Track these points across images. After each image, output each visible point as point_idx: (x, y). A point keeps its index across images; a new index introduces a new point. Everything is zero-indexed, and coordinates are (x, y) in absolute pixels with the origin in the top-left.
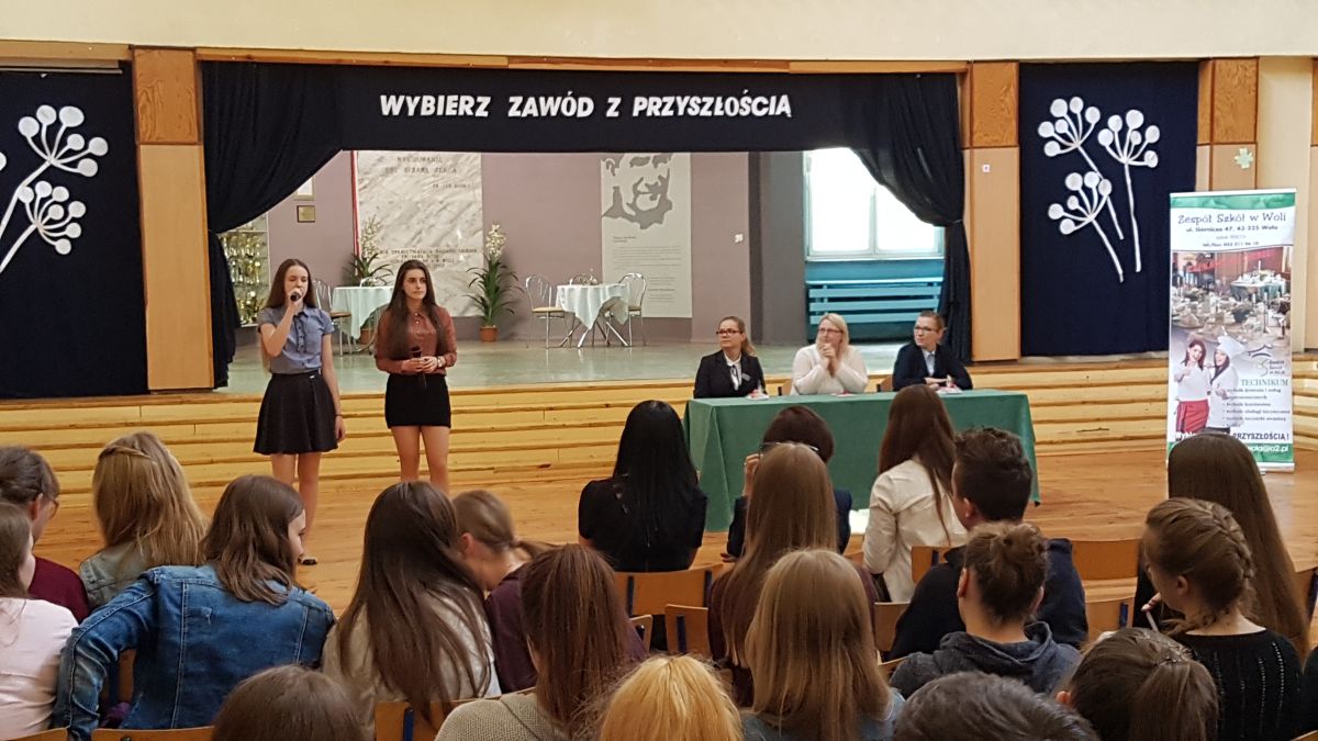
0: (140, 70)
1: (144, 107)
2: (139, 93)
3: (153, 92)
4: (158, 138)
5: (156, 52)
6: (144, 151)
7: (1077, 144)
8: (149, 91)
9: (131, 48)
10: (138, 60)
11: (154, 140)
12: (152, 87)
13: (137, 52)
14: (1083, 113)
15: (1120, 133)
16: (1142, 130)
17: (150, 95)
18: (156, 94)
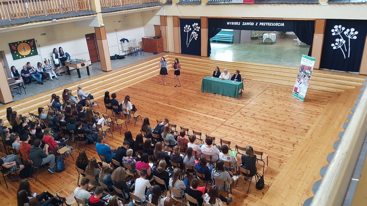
7: (339, 33)
14: (341, 28)
15: (349, 32)
16: (354, 32)
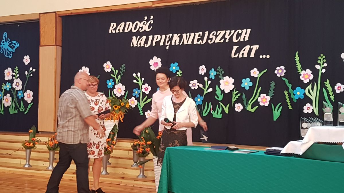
0: (42, 22)
1: (42, 34)
2: (41, 29)
3: (44, 28)
4: (45, 44)
5: (46, 14)
6: (41, 48)
8: (43, 28)
9: (40, 14)
10: (41, 18)
11: (44, 45)
12: (44, 27)
13: (41, 15)
17: (44, 29)
18: (45, 29)
